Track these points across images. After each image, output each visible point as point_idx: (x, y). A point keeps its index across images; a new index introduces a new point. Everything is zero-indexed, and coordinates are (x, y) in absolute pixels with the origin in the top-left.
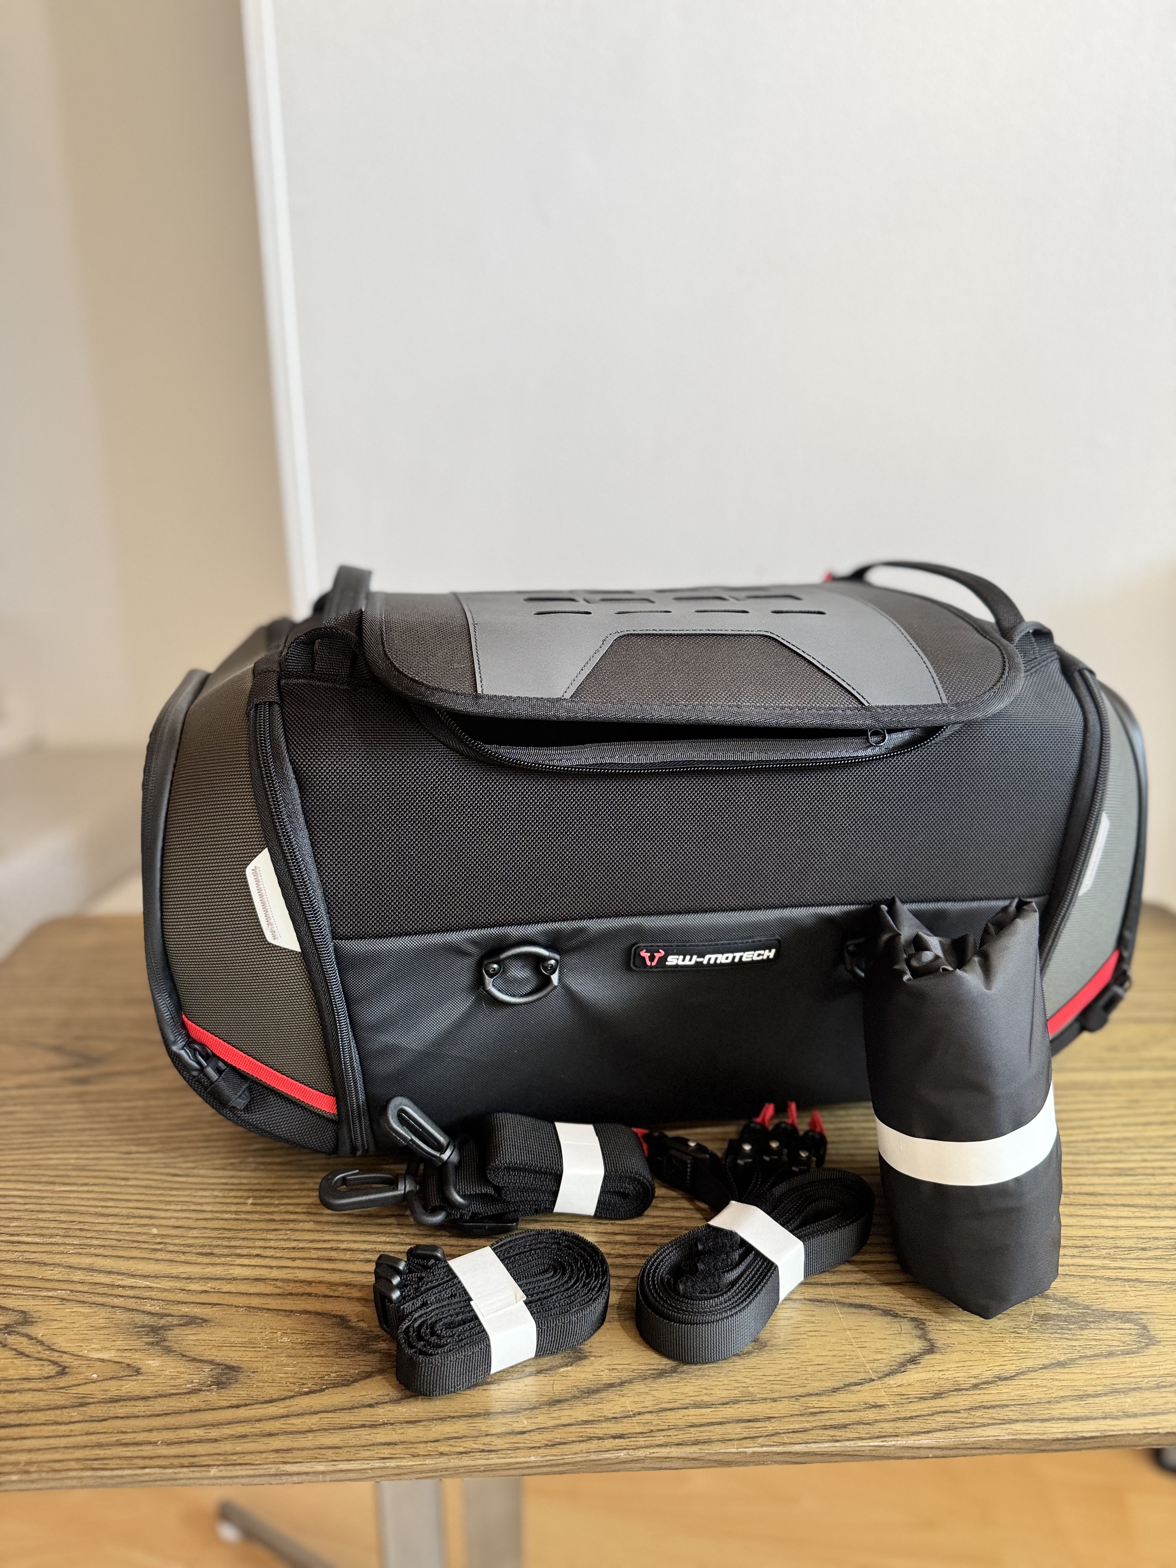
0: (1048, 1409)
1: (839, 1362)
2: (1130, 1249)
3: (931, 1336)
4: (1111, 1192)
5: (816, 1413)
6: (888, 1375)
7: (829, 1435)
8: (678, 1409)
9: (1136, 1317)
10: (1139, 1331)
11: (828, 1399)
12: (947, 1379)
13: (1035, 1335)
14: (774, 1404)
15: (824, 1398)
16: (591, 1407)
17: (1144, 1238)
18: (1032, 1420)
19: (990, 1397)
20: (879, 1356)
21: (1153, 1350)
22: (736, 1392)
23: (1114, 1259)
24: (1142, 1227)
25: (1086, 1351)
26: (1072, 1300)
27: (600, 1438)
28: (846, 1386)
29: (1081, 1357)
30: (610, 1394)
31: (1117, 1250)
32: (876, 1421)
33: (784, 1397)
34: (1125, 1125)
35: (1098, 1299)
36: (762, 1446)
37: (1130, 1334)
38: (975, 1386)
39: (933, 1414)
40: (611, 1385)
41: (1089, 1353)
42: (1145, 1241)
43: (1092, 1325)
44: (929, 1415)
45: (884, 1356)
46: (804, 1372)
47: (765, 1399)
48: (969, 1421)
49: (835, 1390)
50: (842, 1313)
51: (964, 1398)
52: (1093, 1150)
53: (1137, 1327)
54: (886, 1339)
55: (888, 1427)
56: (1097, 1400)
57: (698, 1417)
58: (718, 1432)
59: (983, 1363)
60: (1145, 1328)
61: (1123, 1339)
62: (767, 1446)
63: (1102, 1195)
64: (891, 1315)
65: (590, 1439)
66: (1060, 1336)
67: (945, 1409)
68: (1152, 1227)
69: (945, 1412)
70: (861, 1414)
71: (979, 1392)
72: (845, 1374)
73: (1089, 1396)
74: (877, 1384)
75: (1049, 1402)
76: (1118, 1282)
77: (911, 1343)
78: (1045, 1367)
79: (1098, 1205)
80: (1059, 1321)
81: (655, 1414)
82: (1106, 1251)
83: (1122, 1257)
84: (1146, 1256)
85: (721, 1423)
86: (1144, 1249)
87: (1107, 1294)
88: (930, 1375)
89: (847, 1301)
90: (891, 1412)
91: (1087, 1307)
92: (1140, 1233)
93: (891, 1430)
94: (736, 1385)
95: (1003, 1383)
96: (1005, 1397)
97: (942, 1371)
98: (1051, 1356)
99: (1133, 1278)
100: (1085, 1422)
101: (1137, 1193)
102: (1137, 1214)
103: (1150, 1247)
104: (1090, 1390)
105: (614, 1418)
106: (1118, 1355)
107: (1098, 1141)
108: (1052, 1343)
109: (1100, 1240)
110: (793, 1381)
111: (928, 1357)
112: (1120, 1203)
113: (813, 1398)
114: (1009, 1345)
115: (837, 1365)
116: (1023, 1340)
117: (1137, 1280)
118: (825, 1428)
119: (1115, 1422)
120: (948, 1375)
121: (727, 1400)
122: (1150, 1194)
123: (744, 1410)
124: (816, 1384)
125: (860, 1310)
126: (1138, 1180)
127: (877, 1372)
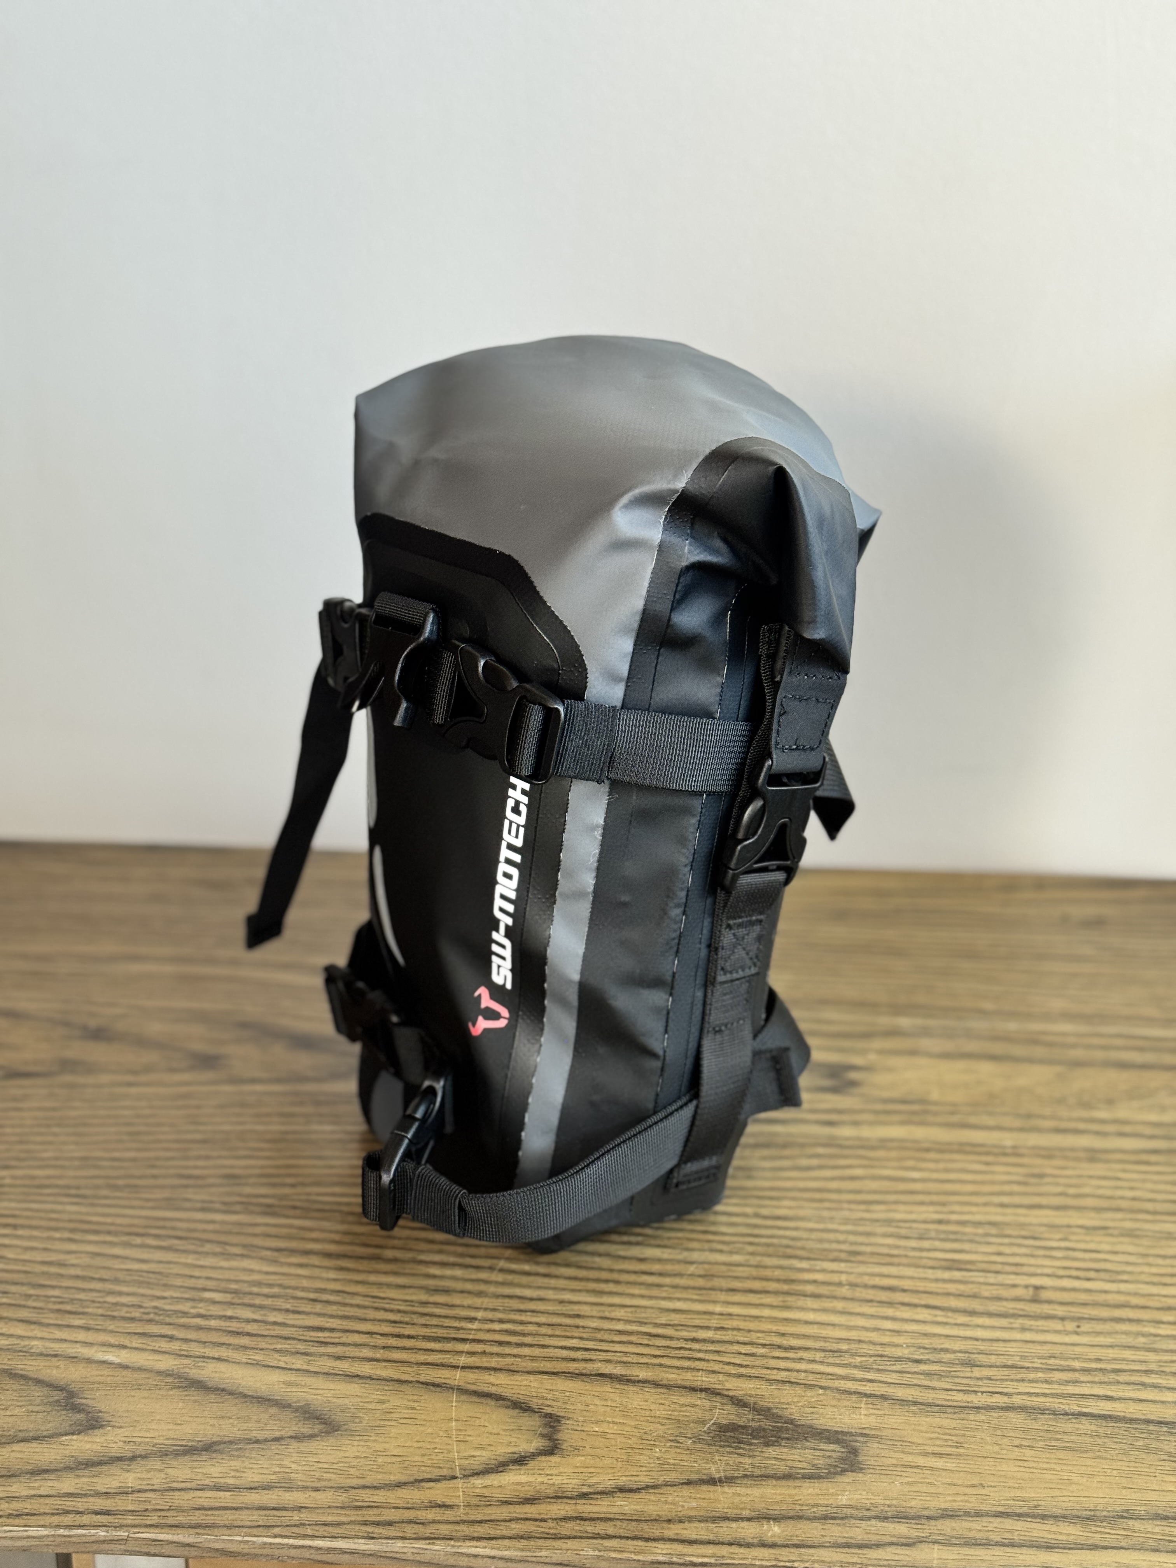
0: (663, 1528)
1: (423, 1455)
2: (899, 1359)
3: (560, 1436)
4: (921, 1289)
5: (363, 1507)
6: (478, 1474)
7: (366, 1532)
8: (191, 1489)
9: (851, 1438)
10: (844, 1455)
11: (389, 1494)
12: (553, 1485)
13: (699, 1446)
14: (314, 1494)
15: (382, 1492)
16: (85, 1480)
17: (926, 1349)
18: (635, 1538)
19: (595, 1509)
20: (478, 1453)
21: (849, 1477)
22: (274, 1477)
23: (867, 1369)
24: (935, 1335)
25: (756, 1470)
26: (775, 1411)
27: (78, 1513)
28: (417, 1481)
29: (745, 1476)
30: (114, 1469)
31: (879, 1359)
32: (434, 1522)
33: (331, 1487)
34: (1002, 1205)
35: (813, 1413)
36: (275, 1536)
37: (830, 1457)
38: (584, 1496)
39: (510, 1520)
40: (120, 1459)
41: (758, 1472)
42: (927, 1351)
43: (783, 1443)
44: (505, 1521)
45: (484, 1453)
46: (372, 1463)
47: (305, 1488)
48: (552, 1531)
49: (400, 1485)
50: (456, 1401)
51: (562, 1507)
52: (933, 1234)
53: (843, 1450)
54: (498, 1434)
55: (444, 1529)
56: (734, 1525)
57: (212, 1500)
58: (229, 1517)
59: (610, 1471)
60: (855, 1452)
61: (816, 1462)
62: (281, 1536)
63: (904, 1291)
64: (521, 1408)
65: (67, 1512)
66: (732, 1450)
67: (529, 1516)
68: (947, 1336)
69: (527, 1519)
70: (419, 1513)
71: (584, 1501)
72: (423, 1468)
73: (726, 1518)
74: (459, 1483)
75: (669, 1521)
76: (854, 1398)
77: (529, 1441)
78: (689, 1483)
79: (890, 1304)
80: (743, 1434)
81: (158, 1493)
82: (864, 1359)
83: (880, 1367)
84: (916, 1370)
85: (236, 1509)
86: (918, 1361)
87: (829, 1410)
88: (531, 1479)
89: (474, 1388)
90: (460, 1513)
91: (792, 1422)
92: (926, 1342)
93: (447, 1533)
94: (278, 1469)
95: (623, 1495)
96: (615, 1510)
97: (551, 1475)
98: (705, 1472)
99: (879, 1393)
100: (702, 1546)
101: (958, 1293)
102: (939, 1319)
103: (928, 1360)
104: (731, 1513)
105: (107, 1493)
106: (797, 1478)
107: (948, 1222)
108: (717, 1458)
109: (864, 1346)
110: (352, 1471)
111: (543, 1458)
112: (923, 1302)
113: (368, 1491)
114: (657, 1455)
115: (416, 1458)
116: (678, 1450)
117: (884, 1397)
118: (365, 1523)
119: (742, 1550)
120: (557, 1480)
121: (257, 1485)
122: (975, 1296)
123: (273, 1497)
124: (380, 1476)
125: (483, 1400)
126: (971, 1277)
127: (465, 1470)
